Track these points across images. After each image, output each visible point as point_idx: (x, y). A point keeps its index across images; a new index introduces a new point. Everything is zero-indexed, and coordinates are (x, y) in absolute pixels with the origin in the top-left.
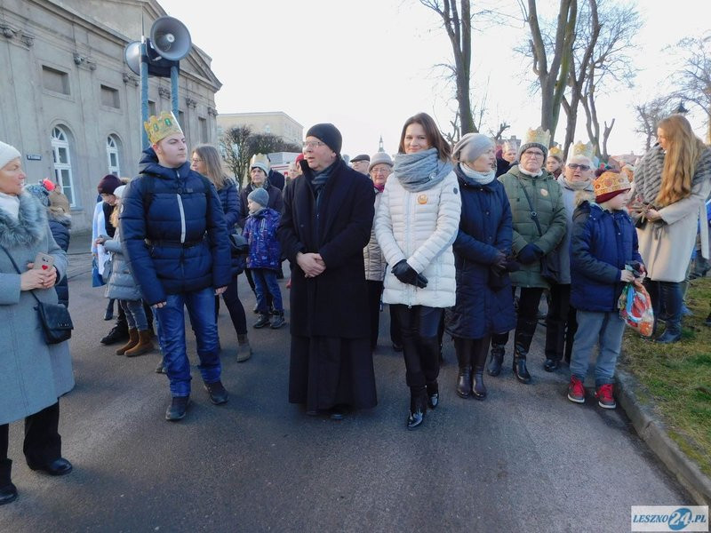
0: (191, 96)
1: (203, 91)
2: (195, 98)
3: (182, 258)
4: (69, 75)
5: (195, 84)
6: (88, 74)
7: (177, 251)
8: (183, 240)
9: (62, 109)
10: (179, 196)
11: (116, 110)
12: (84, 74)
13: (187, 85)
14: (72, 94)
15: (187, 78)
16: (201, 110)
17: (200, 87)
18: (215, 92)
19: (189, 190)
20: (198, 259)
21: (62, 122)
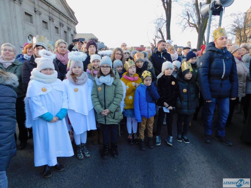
0: (69, 26)
1: (72, 25)
2: (70, 27)
3: (221, 84)
4: (33, 16)
5: (70, 22)
6: (39, 16)
7: (220, 82)
8: (222, 77)
9: (31, 29)
10: (223, 60)
11: (46, 30)
12: (37, 16)
13: (68, 22)
14: (34, 23)
15: (68, 19)
16: (72, 32)
17: (72, 23)
18: (76, 25)
19: (228, 58)
20: (227, 85)
21: (31, 34)
